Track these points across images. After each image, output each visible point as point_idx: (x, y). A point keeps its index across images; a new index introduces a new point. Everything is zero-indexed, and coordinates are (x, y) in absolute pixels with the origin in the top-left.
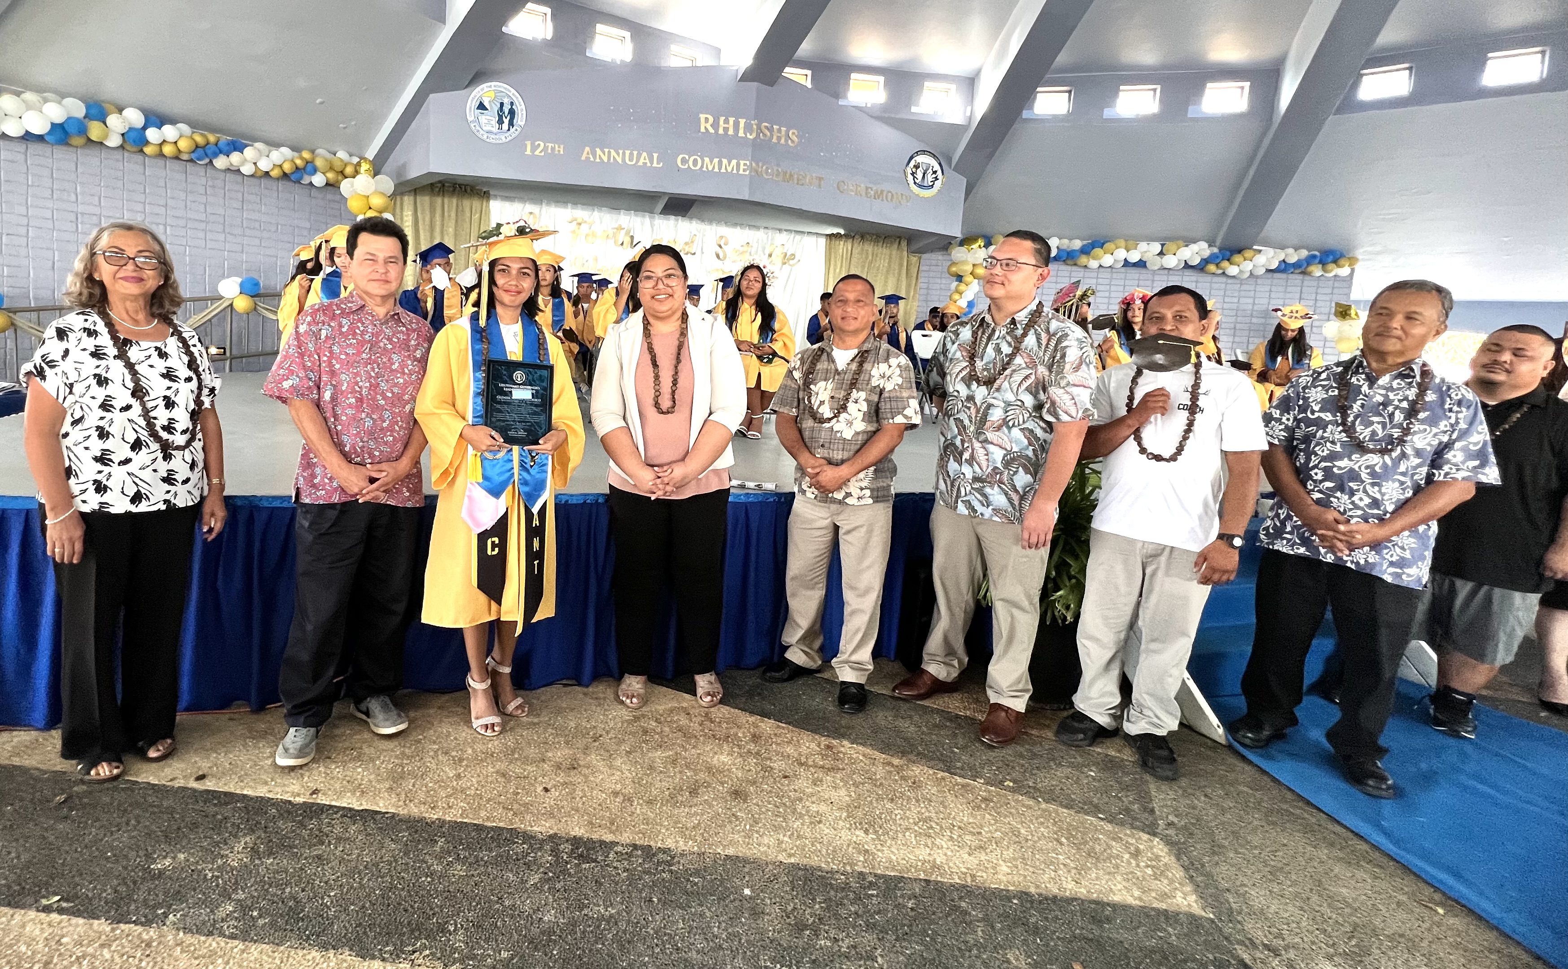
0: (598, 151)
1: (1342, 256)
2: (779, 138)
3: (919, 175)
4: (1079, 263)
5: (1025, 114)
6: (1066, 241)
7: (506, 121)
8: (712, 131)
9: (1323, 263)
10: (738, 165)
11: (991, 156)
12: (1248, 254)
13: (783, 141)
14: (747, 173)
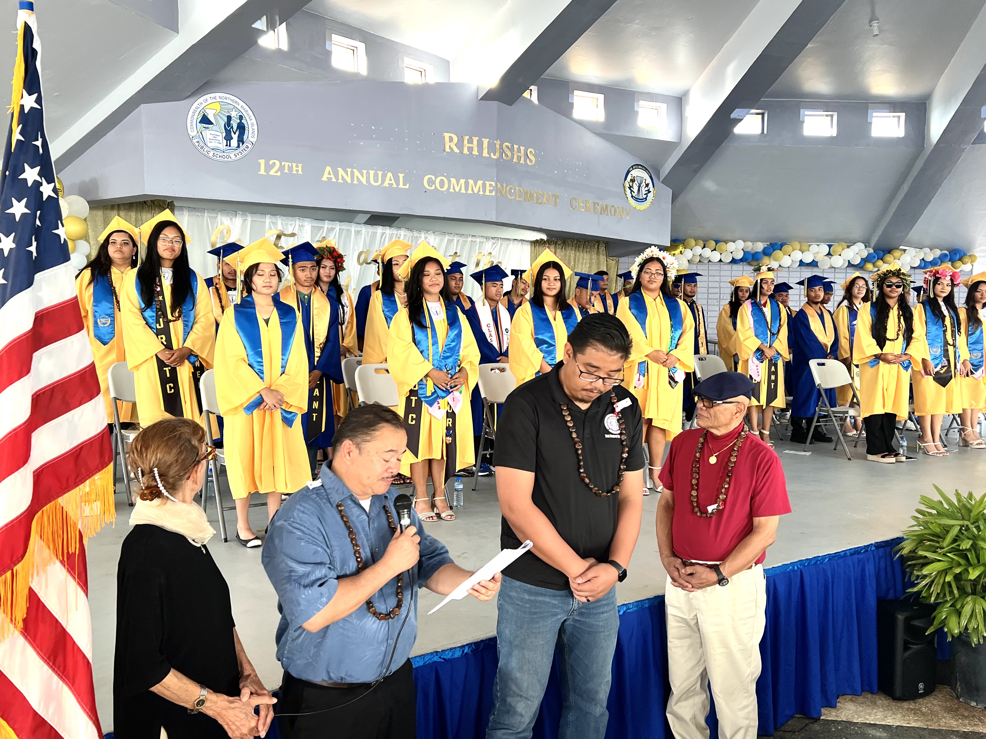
0: (341, 171)
1: (965, 254)
2: (519, 158)
3: (635, 189)
6: (750, 244)
7: (235, 137)
8: (456, 150)
9: (952, 261)
10: (484, 185)
12: (897, 253)
13: (522, 161)
14: (493, 194)
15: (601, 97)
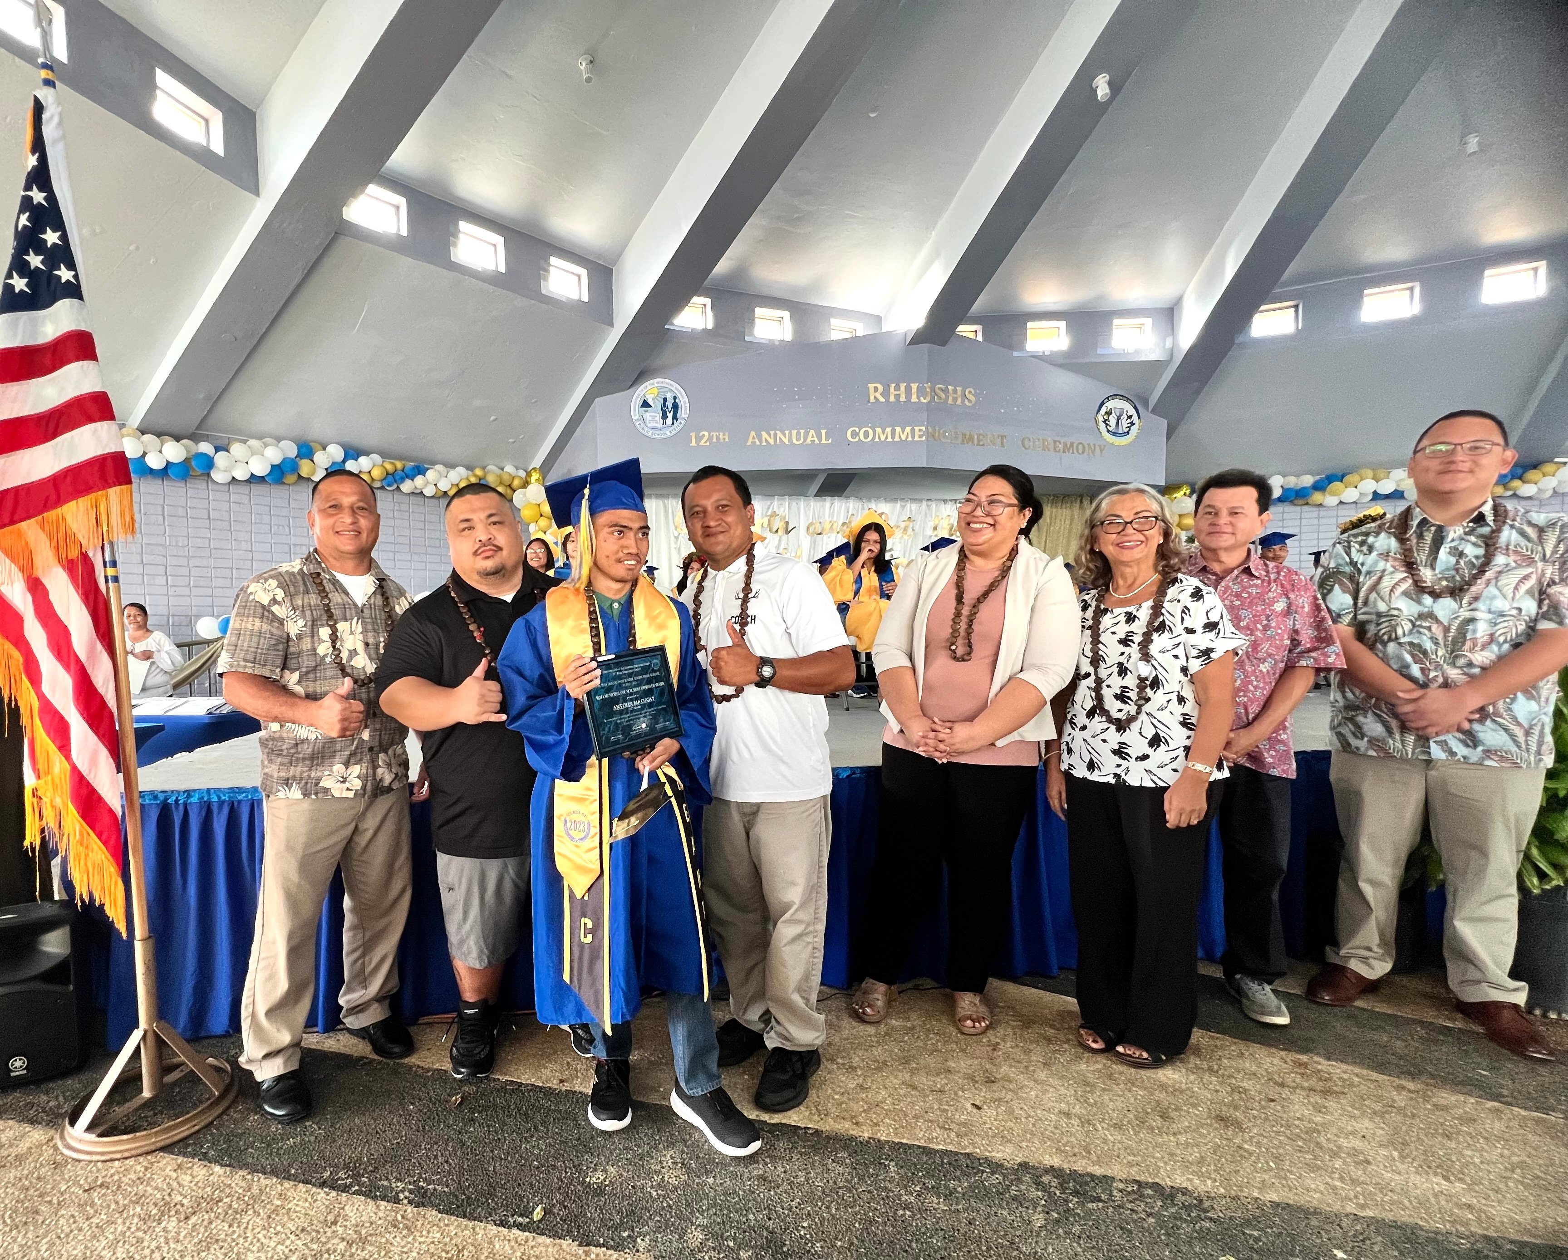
0: (764, 435)
2: (955, 399)
3: (1113, 421)
4: (1310, 501)
5: (1240, 339)
6: (1290, 478)
7: (670, 415)
8: (882, 399)
10: (913, 431)
11: (1198, 392)
12: (1548, 468)
13: (959, 402)
14: (924, 438)
15: (1062, 324)
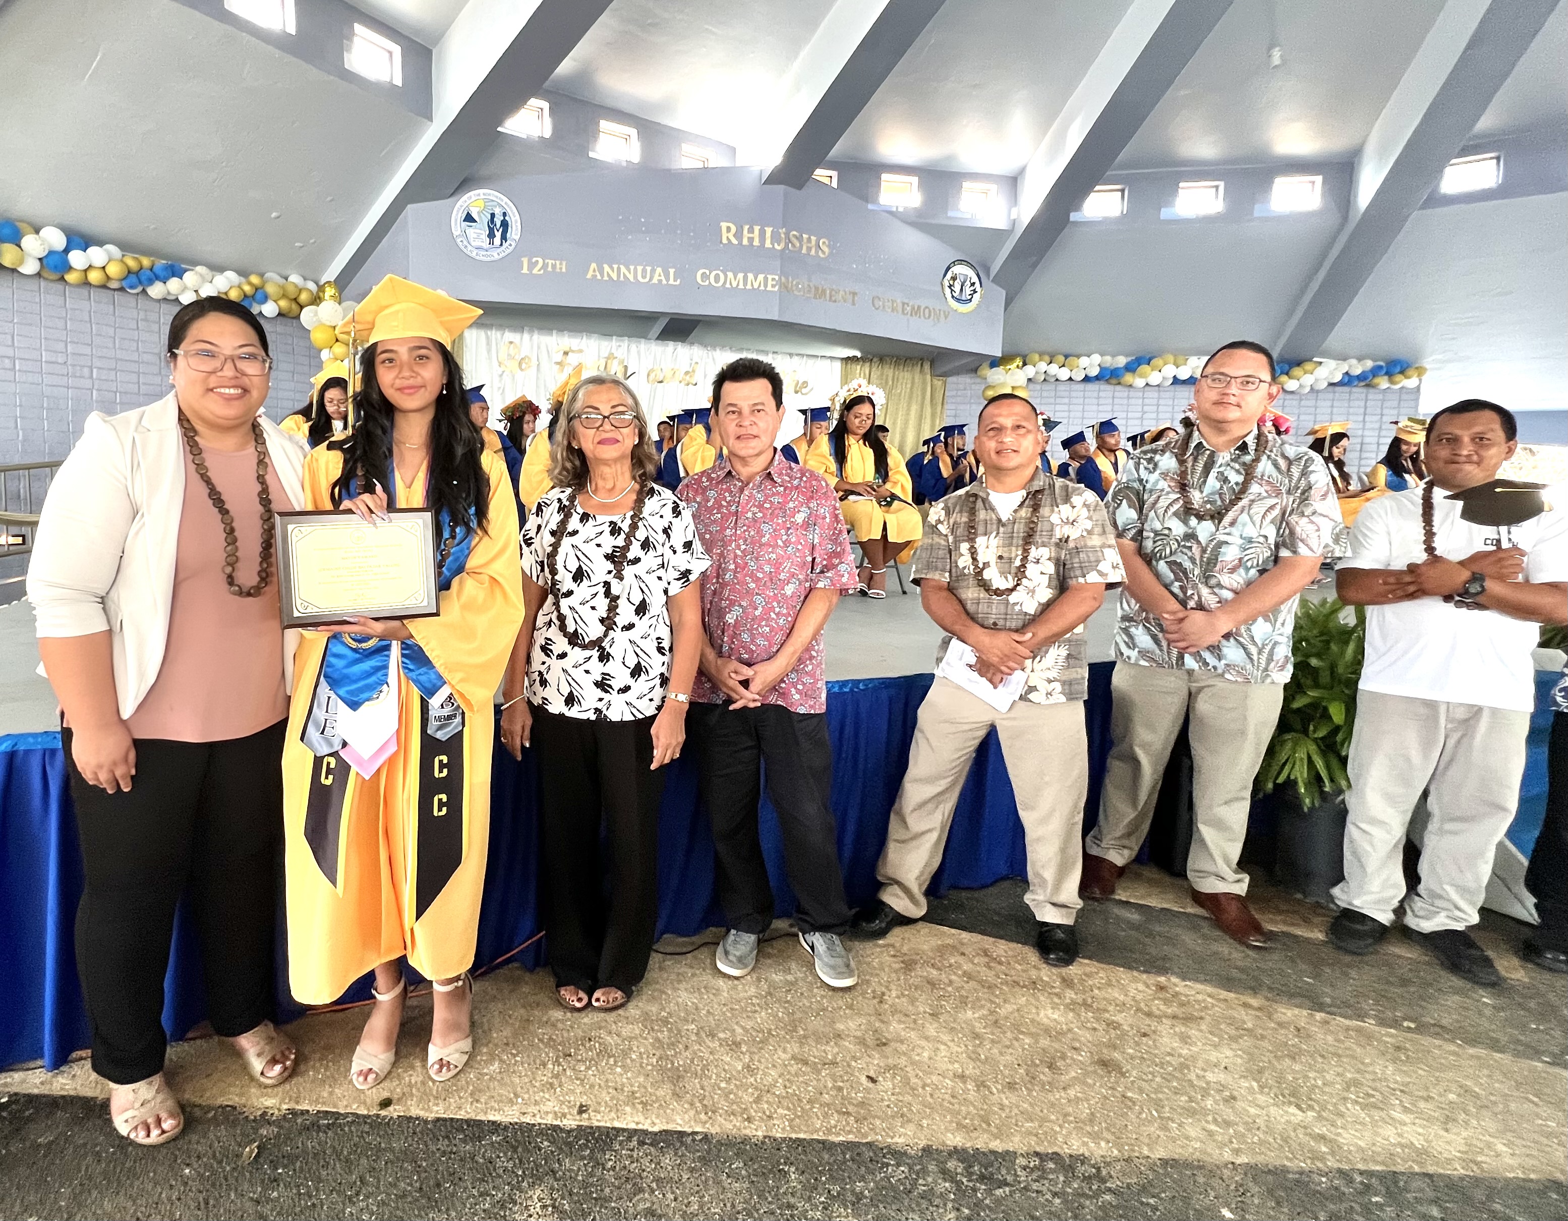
0: (606, 268)
1: (1409, 366)
2: (809, 249)
3: (957, 288)
4: (1122, 381)
5: (1073, 217)
6: (1108, 359)
7: (498, 235)
8: (735, 242)
9: (1389, 374)
10: (766, 279)
11: (1034, 266)
12: (1308, 366)
13: (813, 252)
14: (776, 289)
15: (915, 180)
